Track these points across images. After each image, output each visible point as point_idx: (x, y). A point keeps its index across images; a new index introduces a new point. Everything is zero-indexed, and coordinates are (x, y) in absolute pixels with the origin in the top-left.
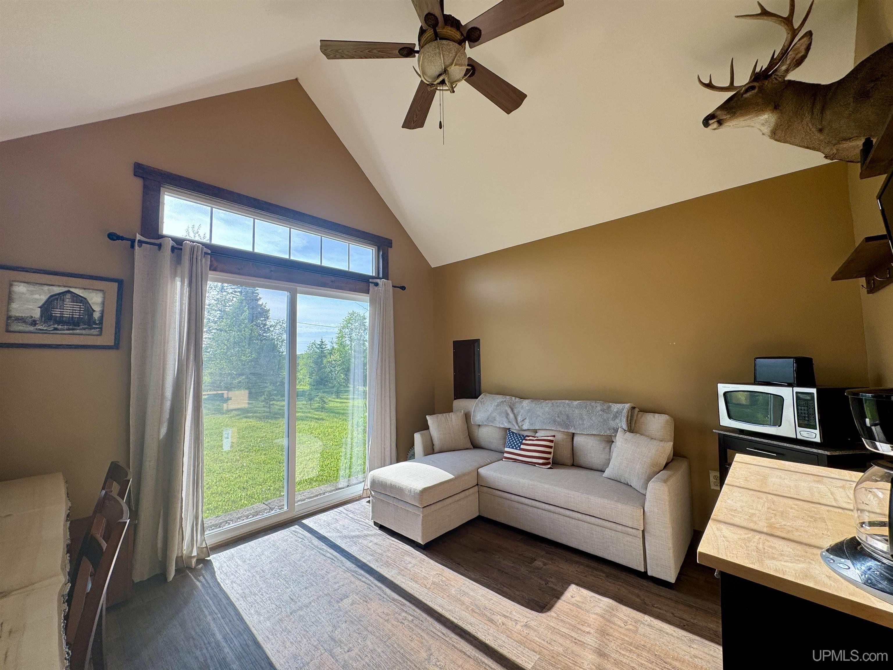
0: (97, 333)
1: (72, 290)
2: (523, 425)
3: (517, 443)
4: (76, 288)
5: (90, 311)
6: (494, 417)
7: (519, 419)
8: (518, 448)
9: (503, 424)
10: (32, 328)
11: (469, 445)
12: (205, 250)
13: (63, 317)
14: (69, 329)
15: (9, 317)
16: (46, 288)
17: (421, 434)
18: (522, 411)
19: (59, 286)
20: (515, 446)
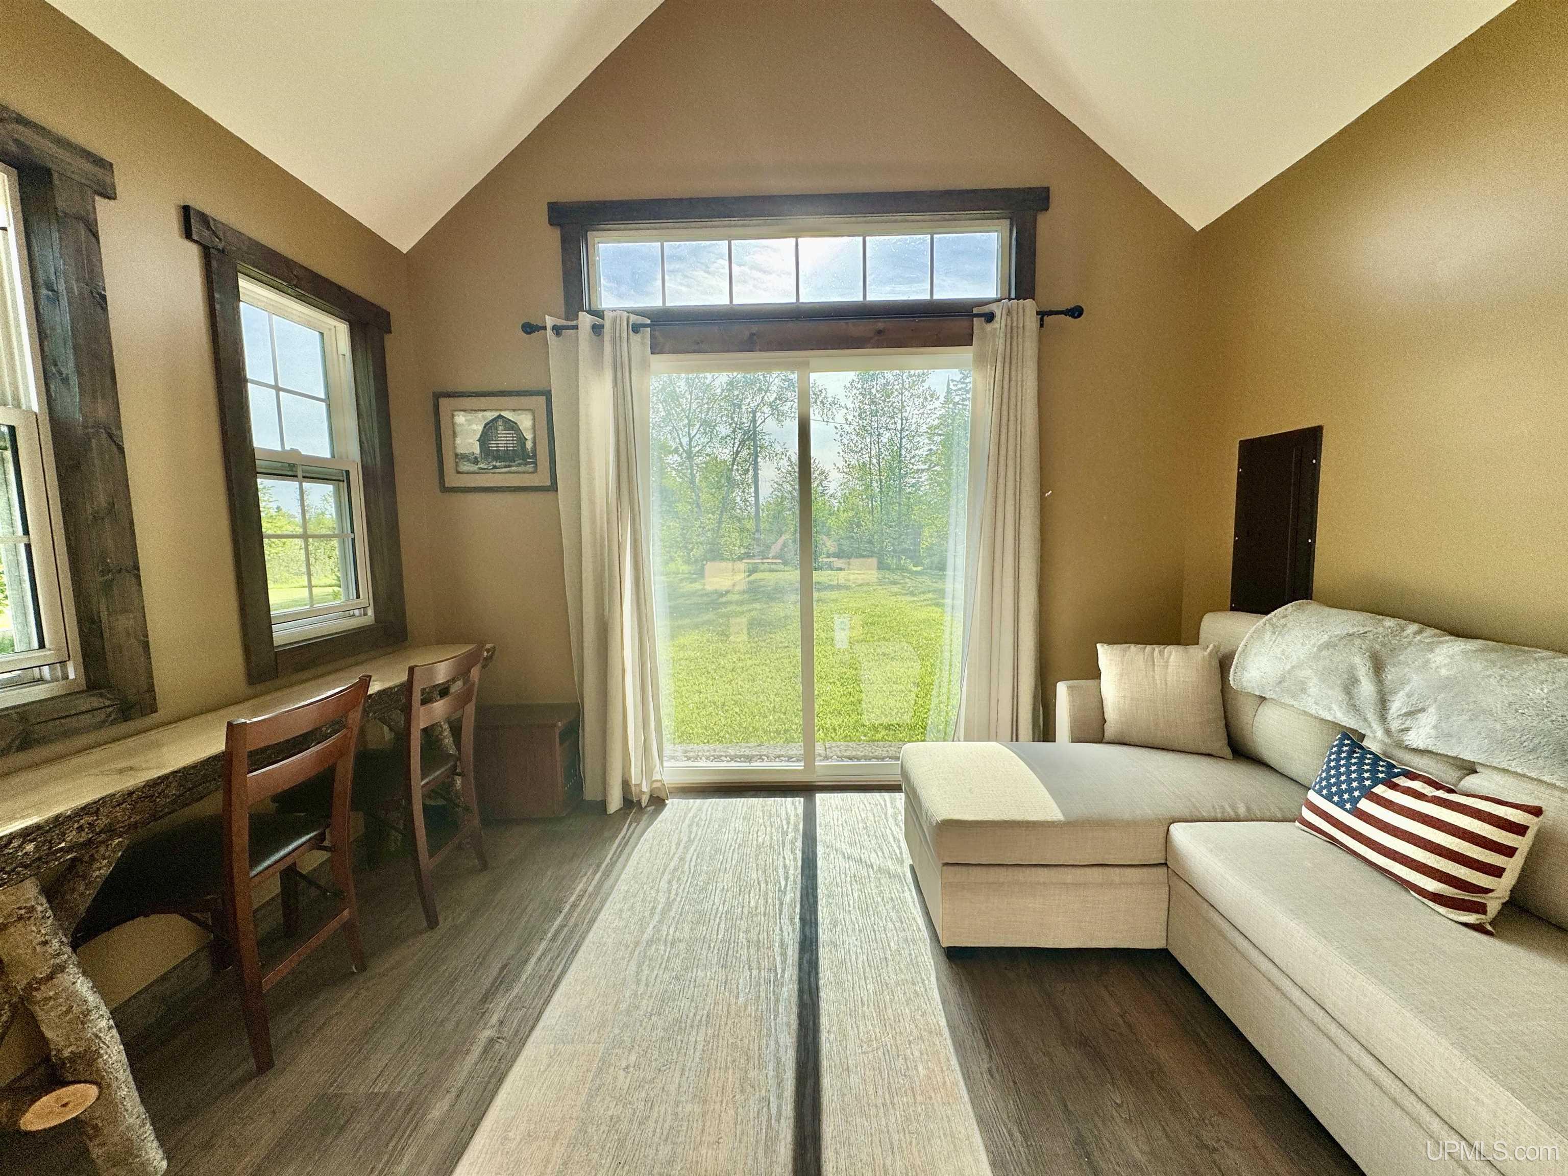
0: (531, 470)
1: (503, 413)
2: (1408, 729)
3: (1349, 784)
4: (505, 410)
5: (522, 440)
6: (1303, 683)
7: (1397, 705)
8: (1348, 806)
9: (1330, 709)
10: (475, 468)
11: (1220, 745)
12: (633, 318)
13: (498, 450)
14: (506, 467)
15: (456, 455)
16: (480, 414)
17: (1069, 687)
18: (1415, 677)
19: (491, 410)
20: (1340, 793)
